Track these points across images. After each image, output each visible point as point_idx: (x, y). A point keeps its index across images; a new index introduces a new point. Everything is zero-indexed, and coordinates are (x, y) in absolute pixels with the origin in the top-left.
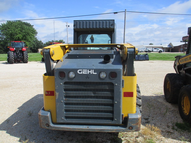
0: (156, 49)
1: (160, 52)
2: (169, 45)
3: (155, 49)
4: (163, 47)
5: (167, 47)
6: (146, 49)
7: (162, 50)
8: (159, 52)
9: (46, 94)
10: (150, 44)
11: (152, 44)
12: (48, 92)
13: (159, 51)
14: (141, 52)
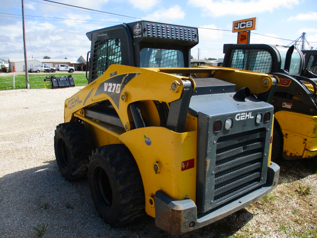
0: (64, 66)
1: (71, 71)
2: (79, 60)
3: (61, 66)
4: (69, 63)
5: (76, 62)
6: (45, 67)
7: (73, 68)
8: (69, 72)
9: (182, 168)
10: (46, 58)
11: (49, 58)
12: (185, 162)
13: (68, 70)
14: (36, 72)
